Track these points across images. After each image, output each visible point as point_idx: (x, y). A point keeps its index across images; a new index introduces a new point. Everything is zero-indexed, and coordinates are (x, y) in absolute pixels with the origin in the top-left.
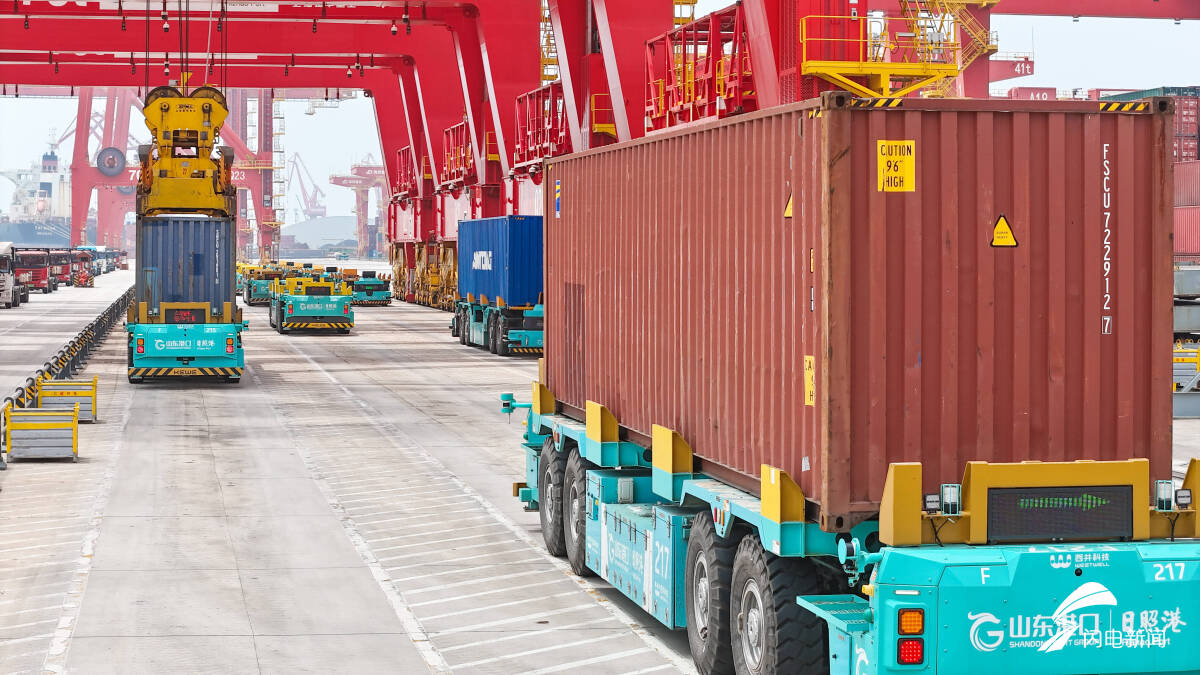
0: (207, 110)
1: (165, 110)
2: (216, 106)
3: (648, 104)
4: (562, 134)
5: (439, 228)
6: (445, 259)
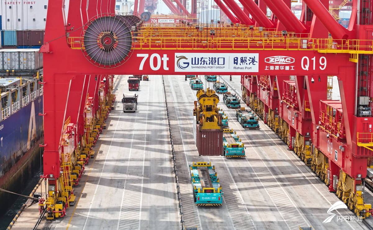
0: (214, 100)
1: (204, 100)
2: (216, 99)
3: (320, 116)
4: (296, 102)
5: (258, 93)
6: (260, 104)
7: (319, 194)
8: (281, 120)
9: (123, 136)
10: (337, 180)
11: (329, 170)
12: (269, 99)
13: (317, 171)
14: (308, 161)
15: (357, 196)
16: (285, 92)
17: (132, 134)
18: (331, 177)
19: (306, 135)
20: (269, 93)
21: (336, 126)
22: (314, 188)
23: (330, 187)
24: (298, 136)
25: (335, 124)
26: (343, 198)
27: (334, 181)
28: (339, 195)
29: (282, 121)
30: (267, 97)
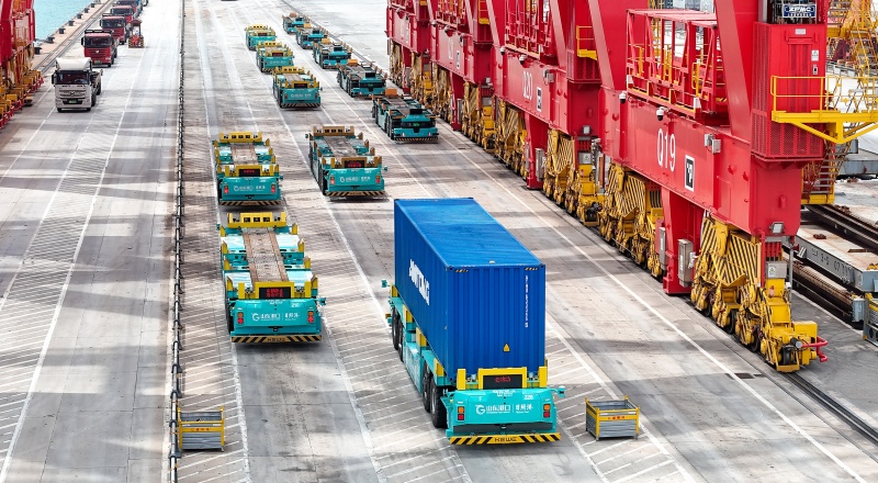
3: (629, 61)
4: (548, 40)
5: (434, 50)
6: (439, 78)
7: (634, 300)
8: (503, 104)
9: (42, 165)
10: (693, 255)
11: (663, 225)
12: (466, 56)
13: (618, 237)
14: (588, 213)
15: (770, 297)
16: (514, 21)
17: (69, 160)
18: (671, 247)
19: (581, 133)
20: (466, 37)
21: (688, 77)
22: (616, 285)
23: (667, 279)
24: (555, 140)
25: (686, 70)
26: (715, 309)
27: (681, 258)
28: (701, 301)
29: (503, 110)
30: (460, 51)
